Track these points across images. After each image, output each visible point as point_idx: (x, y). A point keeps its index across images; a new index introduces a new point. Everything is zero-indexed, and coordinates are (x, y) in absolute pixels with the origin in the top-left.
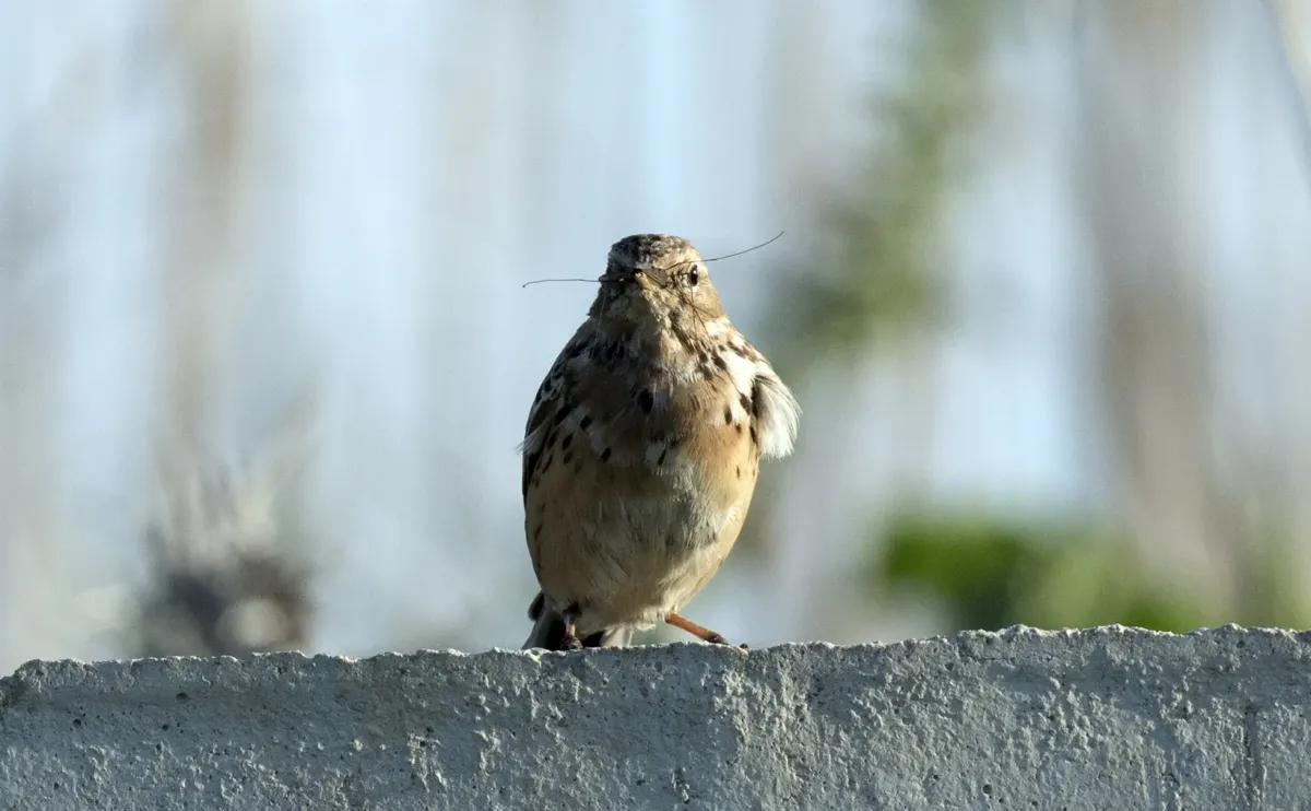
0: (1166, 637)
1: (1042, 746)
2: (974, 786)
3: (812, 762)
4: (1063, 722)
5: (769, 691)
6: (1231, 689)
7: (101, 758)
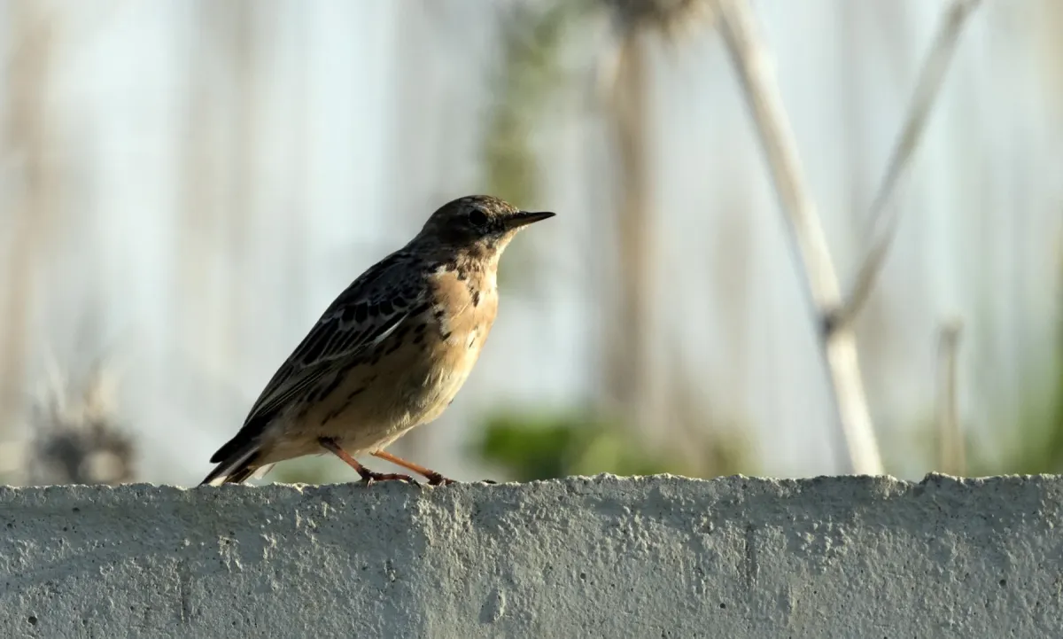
0: (698, 482)
1: (618, 549)
2: (575, 575)
3: (473, 557)
4: (632, 535)
5: (446, 512)
6: (738, 515)
7: (24, 548)
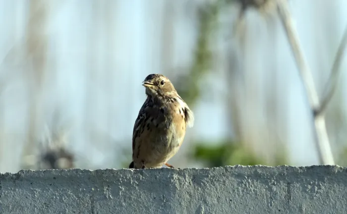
0: (270, 168)
1: (243, 191)
2: (228, 200)
3: (192, 194)
4: (248, 186)
5: (183, 179)
6: (285, 179)
7: (36, 191)
